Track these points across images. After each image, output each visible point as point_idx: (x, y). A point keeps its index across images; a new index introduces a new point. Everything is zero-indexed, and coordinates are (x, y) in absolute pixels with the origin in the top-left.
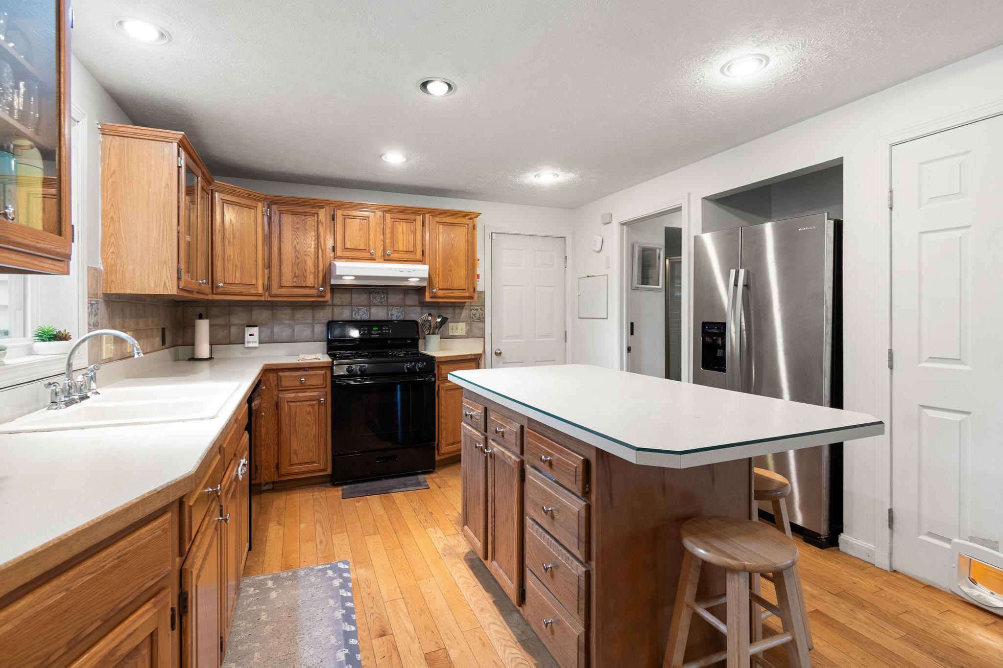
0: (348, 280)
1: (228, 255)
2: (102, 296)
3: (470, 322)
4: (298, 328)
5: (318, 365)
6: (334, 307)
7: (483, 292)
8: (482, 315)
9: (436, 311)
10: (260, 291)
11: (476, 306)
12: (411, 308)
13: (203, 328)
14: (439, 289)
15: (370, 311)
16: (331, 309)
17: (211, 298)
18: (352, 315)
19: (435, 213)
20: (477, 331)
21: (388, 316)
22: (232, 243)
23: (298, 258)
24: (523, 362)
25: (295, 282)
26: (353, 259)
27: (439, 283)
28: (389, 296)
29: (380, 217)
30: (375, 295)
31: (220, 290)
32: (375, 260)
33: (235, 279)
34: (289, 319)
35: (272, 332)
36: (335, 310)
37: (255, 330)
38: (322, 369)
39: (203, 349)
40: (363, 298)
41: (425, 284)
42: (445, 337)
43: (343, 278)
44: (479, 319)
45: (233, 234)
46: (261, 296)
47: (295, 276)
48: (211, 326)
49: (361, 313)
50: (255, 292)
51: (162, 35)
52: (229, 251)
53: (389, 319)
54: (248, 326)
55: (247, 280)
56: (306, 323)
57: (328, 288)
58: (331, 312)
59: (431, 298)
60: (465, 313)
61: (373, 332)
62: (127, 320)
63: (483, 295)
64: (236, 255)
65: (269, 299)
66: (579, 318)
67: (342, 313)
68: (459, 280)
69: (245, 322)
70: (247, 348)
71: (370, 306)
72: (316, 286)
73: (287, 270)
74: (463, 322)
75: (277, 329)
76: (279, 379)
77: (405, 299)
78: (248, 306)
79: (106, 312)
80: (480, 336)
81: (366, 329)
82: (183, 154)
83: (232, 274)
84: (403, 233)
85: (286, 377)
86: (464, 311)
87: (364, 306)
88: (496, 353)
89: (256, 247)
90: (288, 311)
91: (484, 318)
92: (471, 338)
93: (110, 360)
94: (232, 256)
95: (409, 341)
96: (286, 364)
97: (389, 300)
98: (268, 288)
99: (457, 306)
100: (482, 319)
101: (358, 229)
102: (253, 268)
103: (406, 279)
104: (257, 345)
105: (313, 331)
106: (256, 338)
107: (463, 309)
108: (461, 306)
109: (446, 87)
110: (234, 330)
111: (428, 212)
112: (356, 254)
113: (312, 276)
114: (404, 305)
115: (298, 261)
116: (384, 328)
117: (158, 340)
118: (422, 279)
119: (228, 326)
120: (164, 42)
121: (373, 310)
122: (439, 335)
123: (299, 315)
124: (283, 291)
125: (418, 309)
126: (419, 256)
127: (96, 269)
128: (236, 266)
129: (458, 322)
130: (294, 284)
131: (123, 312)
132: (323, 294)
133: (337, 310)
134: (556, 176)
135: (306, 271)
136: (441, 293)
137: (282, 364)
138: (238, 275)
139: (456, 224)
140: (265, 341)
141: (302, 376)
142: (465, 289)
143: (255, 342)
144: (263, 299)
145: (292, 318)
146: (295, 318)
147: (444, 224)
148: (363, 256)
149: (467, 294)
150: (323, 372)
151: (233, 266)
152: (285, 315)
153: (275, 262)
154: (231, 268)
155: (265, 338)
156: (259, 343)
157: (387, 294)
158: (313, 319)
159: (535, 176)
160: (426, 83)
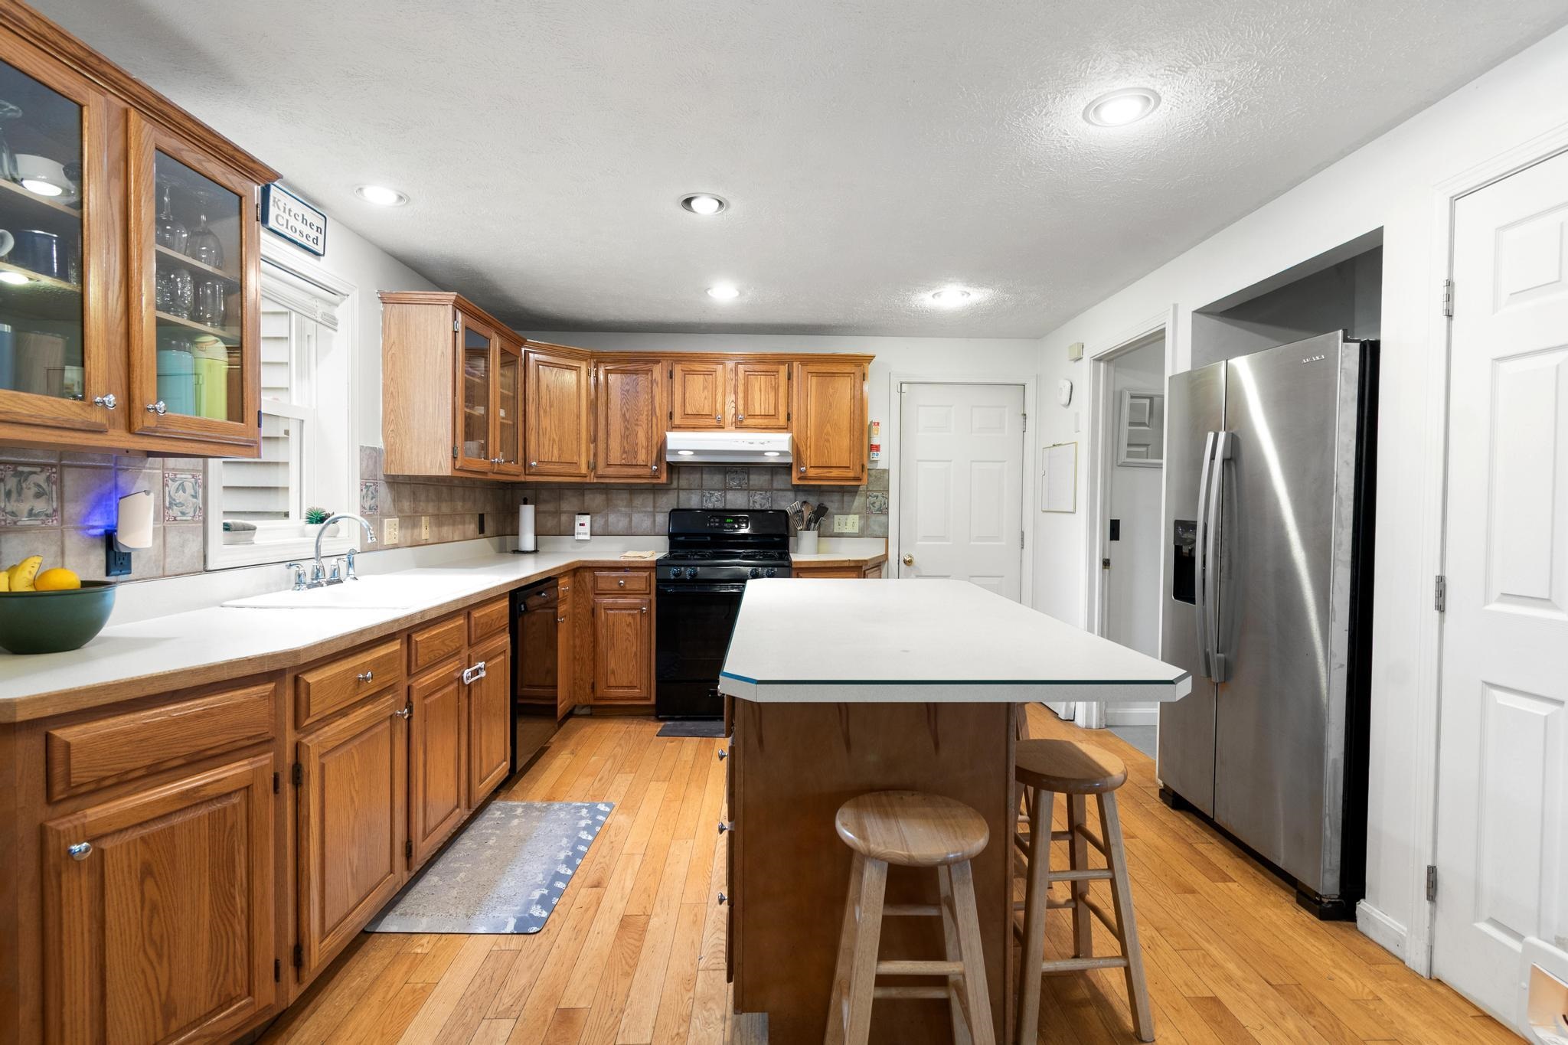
0: (686, 456)
1: (544, 427)
2: (382, 477)
3: (866, 513)
4: (636, 518)
5: (640, 565)
6: (681, 492)
7: (886, 471)
8: (885, 504)
9: (816, 498)
10: (584, 470)
11: (876, 491)
12: (780, 493)
13: (527, 513)
14: (811, 467)
15: (725, 497)
16: (676, 494)
17: (523, 480)
18: (702, 502)
19: (806, 360)
20: (876, 528)
21: (749, 505)
22: (548, 413)
23: (628, 429)
24: (950, 576)
25: (624, 459)
26: (694, 428)
27: (810, 457)
28: (751, 477)
29: (732, 370)
30: (732, 476)
31: (533, 470)
32: (723, 428)
33: (552, 456)
34: (626, 507)
35: (607, 521)
36: (681, 495)
37: (586, 519)
38: (646, 570)
39: (528, 541)
40: (716, 480)
41: (789, 460)
42: (828, 534)
43: (679, 453)
44: (880, 509)
45: (550, 402)
46: (586, 477)
47: (624, 452)
48: (536, 513)
49: (714, 499)
50: (576, 472)
51: (400, 198)
52: (545, 423)
53: (751, 508)
54: (579, 514)
55: (567, 458)
56: (645, 512)
57: (664, 466)
58: (676, 498)
59: (799, 479)
60: (858, 501)
61: (726, 525)
62: (421, 503)
63: (886, 475)
64: (553, 428)
65: (595, 481)
66: (1044, 511)
67: (689, 499)
68: (840, 452)
69: (576, 509)
70: (578, 540)
71: (725, 489)
72: (649, 464)
73: (615, 444)
74: (855, 514)
75: (612, 518)
76: (595, 578)
77: (772, 480)
78: (581, 489)
79: (389, 495)
80: (881, 535)
81: (717, 520)
82: (459, 315)
83: (549, 450)
84: (760, 391)
85: (604, 577)
86: (857, 497)
87: (718, 490)
88: (905, 561)
89: (579, 417)
90: (625, 495)
91: (887, 508)
92: (867, 537)
93: (395, 547)
94: (548, 429)
95: (776, 539)
96: (603, 562)
97: (751, 482)
98: (592, 467)
99: (847, 491)
100: (884, 511)
101: (702, 388)
102: (575, 443)
103: (761, 453)
104: (587, 537)
105: (654, 521)
106: (587, 529)
107: (856, 496)
108: (853, 491)
109: (717, 203)
110: (564, 518)
111: (796, 360)
112: (697, 422)
113: (644, 451)
114: (771, 490)
115: (627, 433)
117: (472, 528)
118: (782, 453)
119: (558, 513)
120: (402, 203)
121: (730, 496)
122: (816, 532)
123: (638, 501)
124: (611, 471)
125: (791, 495)
126: (782, 421)
127: (374, 449)
128: (554, 440)
129: (848, 514)
130: (623, 462)
131: (414, 494)
132: (657, 474)
133: (683, 495)
134: (966, 295)
135: (637, 444)
136: (812, 473)
137: (597, 561)
138: (556, 452)
139: (836, 375)
140: (598, 533)
141: (622, 578)
142: (848, 467)
143: (585, 534)
144: (588, 480)
145: (630, 505)
146: (634, 505)
147: (818, 374)
148: (708, 423)
149: (851, 474)
150: (647, 574)
151: (550, 440)
152: (621, 500)
153: (601, 434)
154: (547, 443)
155: (597, 528)
156: (591, 535)
157: (748, 474)
158: (654, 507)
159: (933, 296)
160: (688, 202)
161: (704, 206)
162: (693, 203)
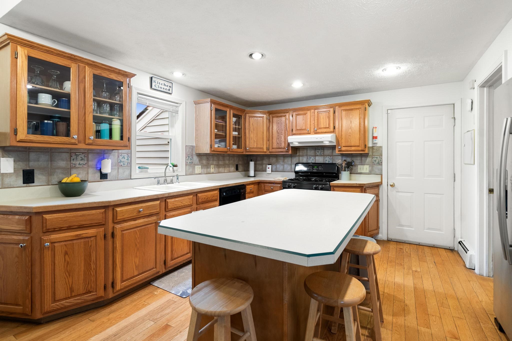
0: (296, 144)
1: (251, 137)
2: (195, 154)
3: (372, 165)
4: (285, 166)
5: (277, 182)
6: (300, 157)
7: (381, 147)
8: (380, 161)
9: (350, 158)
10: (265, 150)
11: (377, 155)
12: (336, 157)
13: (252, 164)
14: (343, 146)
15: (315, 158)
16: (298, 158)
17: (245, 154)
18: (307, 160)
19: (341, 105)
20: (377, 171)
21: (324, 161)
22: (253, 132)
23: (279, 136)
24: (413, 193)
25: (277, 146)
26: (300, 134)
27: (343, 143)
28: (325, 151)
29: (313, 112)
30: (318, 150)
31: (248, 151)
32: (310, 133)
33: (254, 146)
34: (282, 162)
35: (276, 167)
36: (300, 158)
37: (270, 166)
39: (252, 173)
40: (311, 152)
41: (335, 144)
42: (356, 173)
43: (293, 143)
44: (378, 163)
45: (253, 129)
46: (266, 152)
47: (278, 144)
48: (255, 164)
49: (311, 159)
50: (263, 151)
52: (252, 135)
53: (325, 163)
54: (269, 165)
55: (259, 146)
56: (289, 164)
57: (290, 148)
58: (298, 159)
59: (339, 151)
60: (369, 160)
61: (314, 169)
62: (211, 161)
63: (381, 149)
64: (254, 137)
65: (269, 154)
66: (465, 164)
67: (303, 159)
68: (355, 141)
69: (267, 163)
70: (268, 173)
71: (315, 156)
72: (285, 148)
73: (275, 141)
74: (367, 165)
75: (278, 166)
77: (333, 152)
78: (269, 156)
79: (197, 159)
80: (379, 174)
81: (311, 167)
82: (213, 105)
83: (253, 144)
84: (323, 119)
85: (267, 186)
86: (368, 158)
87: (313, 156)
88: (391, 185)
89: (263, 133)
90: (282, 158)
91: (382, 163)
92: (373, 174)
93: (200, 174)
94: (253, 137)
95: (334, 174)
96: (266, 181)
97: (325, 153)
98: (268, 149)
99: (363, 155)
100: (380, 163)
101: (302, 120)
102: (262, 141)
103: (322, 142)
104: (270, 172)
105: (291, 167)
106: (270, 169)
107: (367, 157)
108: (366, 155)
109: (261, 55)
110: (264, 166)
111: (337, 106)
112: (301, 132)
113: (284, 143)
114: (333, 156)
115: (278, 137)
116: (320, 167)
117: (233, 169)
118: (330, 142)
119: (262, 164)
121: (317, 158)
122: (349, 172)
123: (286, 160)
124: (274, 150)
125: (340, 157)
126: (332, 129)
127: (192, 146)
128: (255, 141)
129: (364, 165)
130: (277, 147)
131: (208, 158)
132: (288, 151)
133: (301, 158)
134: (399, 68)
135: (281, 141)
136: (343, 149)
138: (255, 145)
139: (353, 109)
140: (274, 171)
141: (272, 186)
142: (359, 146)
143: (270, 171)
145: (284, 161)
146: (285, 161)
147: (346, 110)
148: (304, 132)
149: (360, 149)
150: (280, 185)
151: (253, 141)
152: (281, 160)
153: (271, 138)
154: (252, 142)
155: (274, 169)
156: (272, 171)
157: (324, 150)
158: (291, 162)
159: (383, 71)
160: (251, 55)
161: (257, 56)
162: (253, 56)
